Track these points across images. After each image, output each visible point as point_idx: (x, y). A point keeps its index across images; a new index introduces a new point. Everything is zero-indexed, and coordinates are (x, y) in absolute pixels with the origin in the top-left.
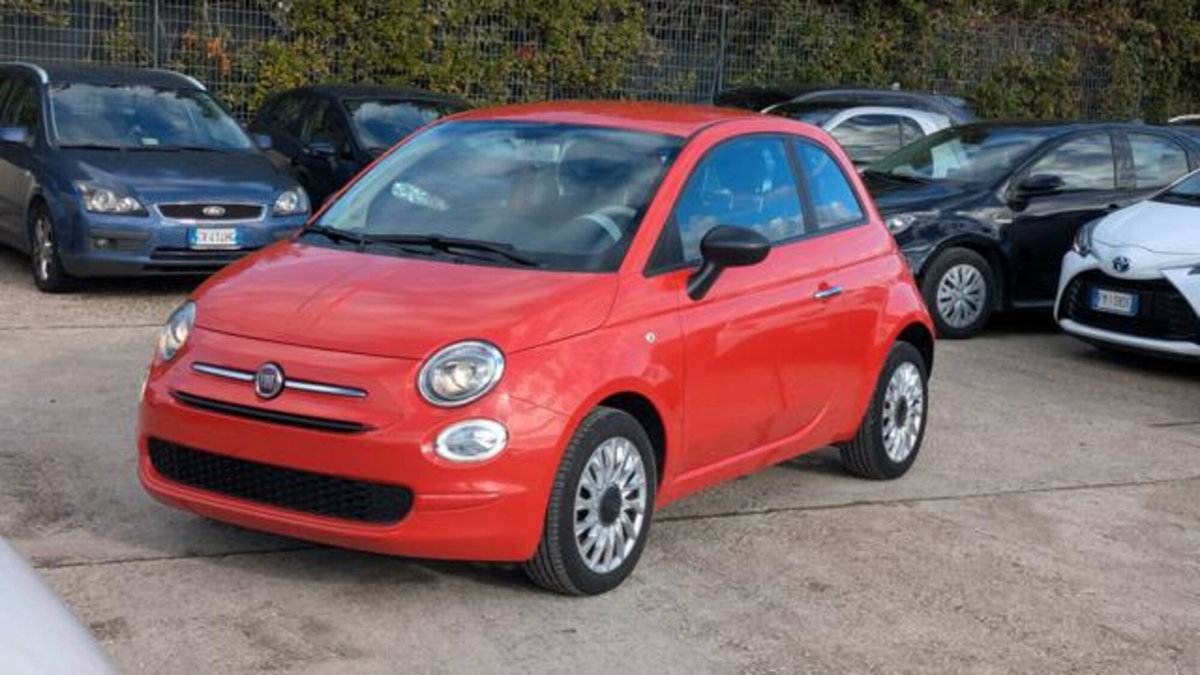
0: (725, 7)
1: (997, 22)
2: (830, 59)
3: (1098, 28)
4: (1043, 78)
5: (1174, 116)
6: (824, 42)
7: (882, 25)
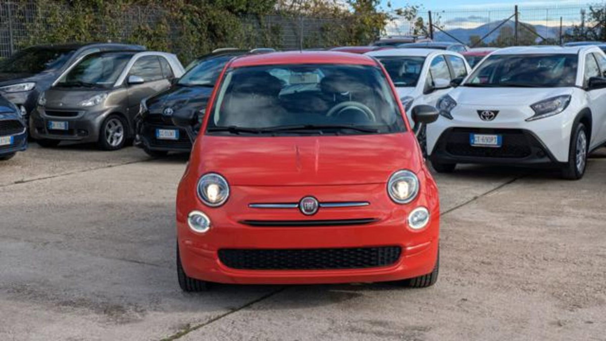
0: (9, 3)
1: (132, 8)
2: (62, 29)
3: (173, 9)
4: (155, 34)
5: (215, 49)
6: (59, 21)
7: (83, 10)
